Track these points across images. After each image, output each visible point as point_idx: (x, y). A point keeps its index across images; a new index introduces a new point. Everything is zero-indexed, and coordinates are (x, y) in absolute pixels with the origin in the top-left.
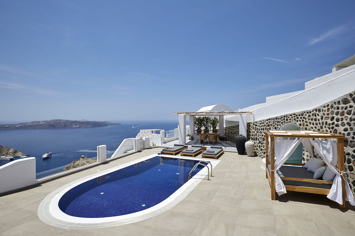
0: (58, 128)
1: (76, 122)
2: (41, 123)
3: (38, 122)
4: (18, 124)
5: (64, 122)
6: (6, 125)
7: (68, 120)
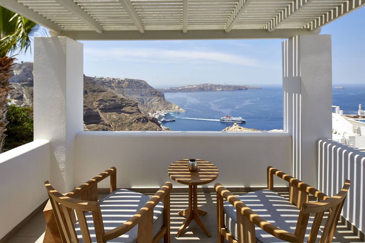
0: (206, 91)
1: (219, 86)
2: (194, 86)
3: (192, 86)
4: (180, 87)
5: (210, 86)
6: (174, 88)
7: (212, 84)
